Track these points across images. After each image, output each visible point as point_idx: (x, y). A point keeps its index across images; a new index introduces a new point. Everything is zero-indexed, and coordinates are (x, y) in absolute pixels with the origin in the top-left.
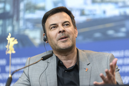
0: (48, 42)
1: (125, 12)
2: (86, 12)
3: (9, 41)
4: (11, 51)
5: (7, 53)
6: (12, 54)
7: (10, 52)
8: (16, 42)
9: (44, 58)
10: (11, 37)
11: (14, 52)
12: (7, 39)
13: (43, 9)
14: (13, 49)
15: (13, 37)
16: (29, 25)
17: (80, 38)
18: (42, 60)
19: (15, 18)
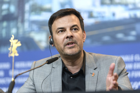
0: (54, 46)
1: (135, 15)
2: (95, 14)
3: (12, 43)
4: (15, 54)
5: (10, 55)
6: (15, 57)
7: (13, 55)
8: (19, 44)
9: (49, 62)
10: (14, 39)
11: (17, 55)
12: (10, 41)
13: (49, 10)
14: (16, 51)
15: (16, 39)
16: (35, 27)
17: (88, 41)
18: (46, 63)
19: (20, 20)
